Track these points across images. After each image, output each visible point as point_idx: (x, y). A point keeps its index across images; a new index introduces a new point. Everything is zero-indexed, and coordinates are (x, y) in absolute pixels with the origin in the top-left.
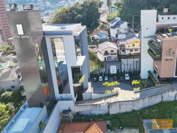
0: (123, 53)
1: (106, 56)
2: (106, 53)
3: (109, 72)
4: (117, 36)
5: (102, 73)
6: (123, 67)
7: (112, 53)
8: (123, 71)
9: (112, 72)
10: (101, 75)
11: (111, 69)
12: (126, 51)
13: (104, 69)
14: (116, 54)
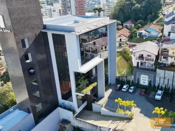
0: (165, 60)
1: (140, 61)
2: (141, 57)
3: (138, 82)
4: (169, 35)
5: (130, 81)
6: (157, 79)
7: (149, 58)
8: (157, 85)
9: (142, 83)
10: (128, 82)
11: (142, 78)
12: (169, 58)
13: (133, 77)
14: (153, 60)
